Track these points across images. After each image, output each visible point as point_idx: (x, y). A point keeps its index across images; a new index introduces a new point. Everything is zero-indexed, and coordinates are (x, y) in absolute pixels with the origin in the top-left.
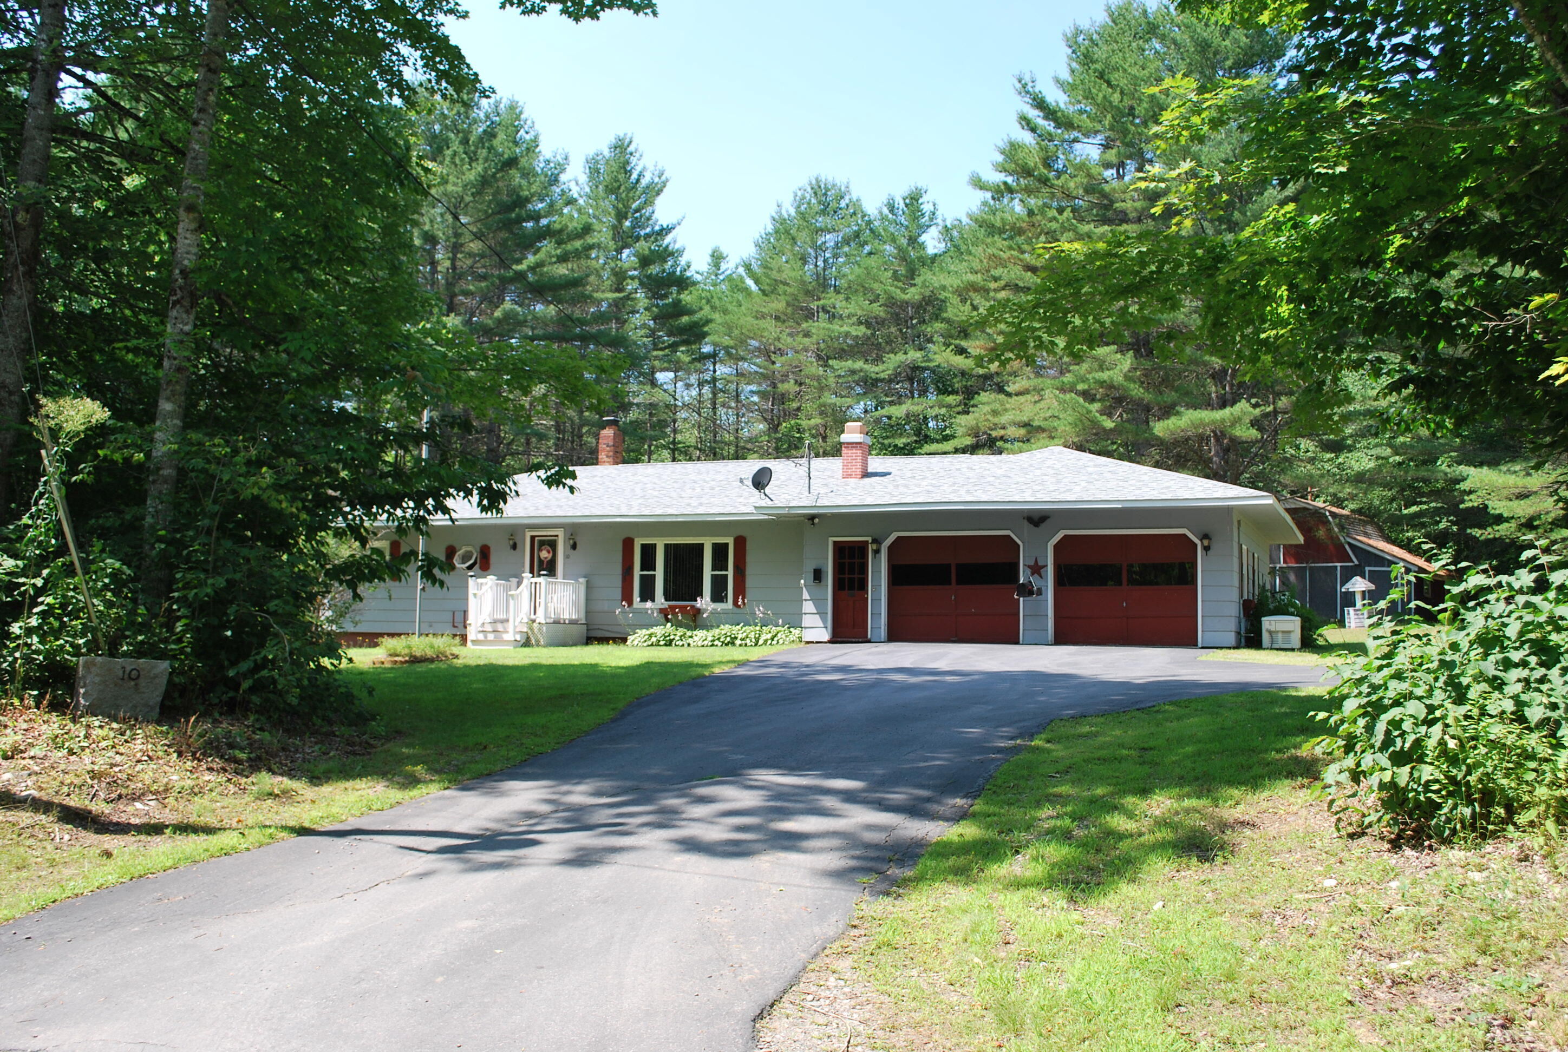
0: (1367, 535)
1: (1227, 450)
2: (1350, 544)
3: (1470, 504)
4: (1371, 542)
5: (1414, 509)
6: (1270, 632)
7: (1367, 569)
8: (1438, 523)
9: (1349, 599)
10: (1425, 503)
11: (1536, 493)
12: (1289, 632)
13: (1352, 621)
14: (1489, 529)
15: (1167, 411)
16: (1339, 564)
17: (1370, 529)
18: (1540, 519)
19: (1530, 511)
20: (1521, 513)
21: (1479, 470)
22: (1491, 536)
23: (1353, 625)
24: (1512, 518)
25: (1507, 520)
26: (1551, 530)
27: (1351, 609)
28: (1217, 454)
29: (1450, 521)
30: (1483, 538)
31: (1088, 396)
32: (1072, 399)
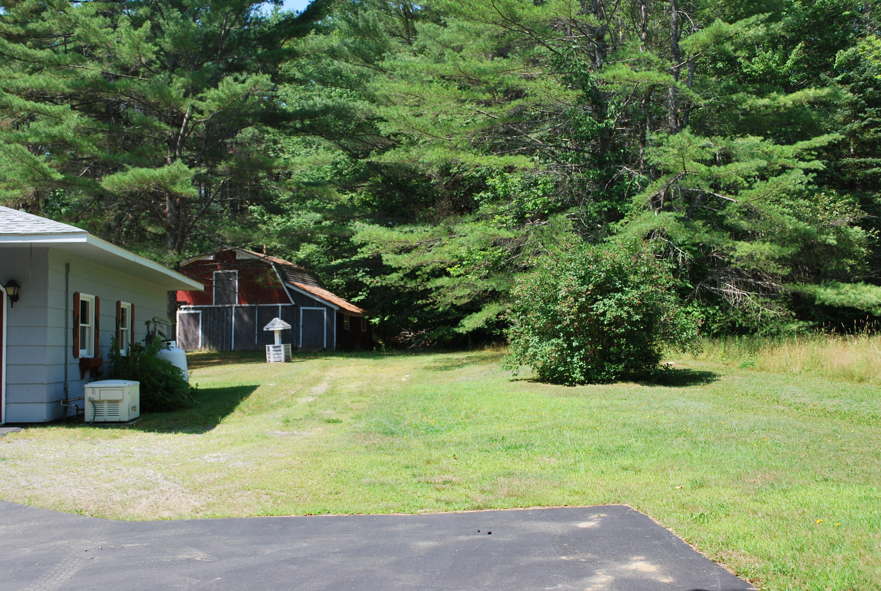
0: (304, 282)
1: (178, 208)
2: (287, 288)
3: (361, 256)
4: (307, 287)
5: (339, 261)
6: (93, 402)
7: (302, 308)
8: (356, 273)
9: (269, 337)
10: (347, 257)
11: (416, 247)
12: (117, 402)
13: (272, 357)
14: (378, 278)
15: (116, 168)
16: (279, 305)
17: (307, 277)
18: (420, 270)
19: (414, 263)
20: (407, 265)
21: (371, 226)
22: (379, 284)
23: (272, 360)
24: (400, 268)
25: (395, 270)
26: (428, 280)
27: (271, 346)
28: (170, 209)
29: (366, 271)
30: (372, 285)
31: (36, 149)
32: (17, 149)
